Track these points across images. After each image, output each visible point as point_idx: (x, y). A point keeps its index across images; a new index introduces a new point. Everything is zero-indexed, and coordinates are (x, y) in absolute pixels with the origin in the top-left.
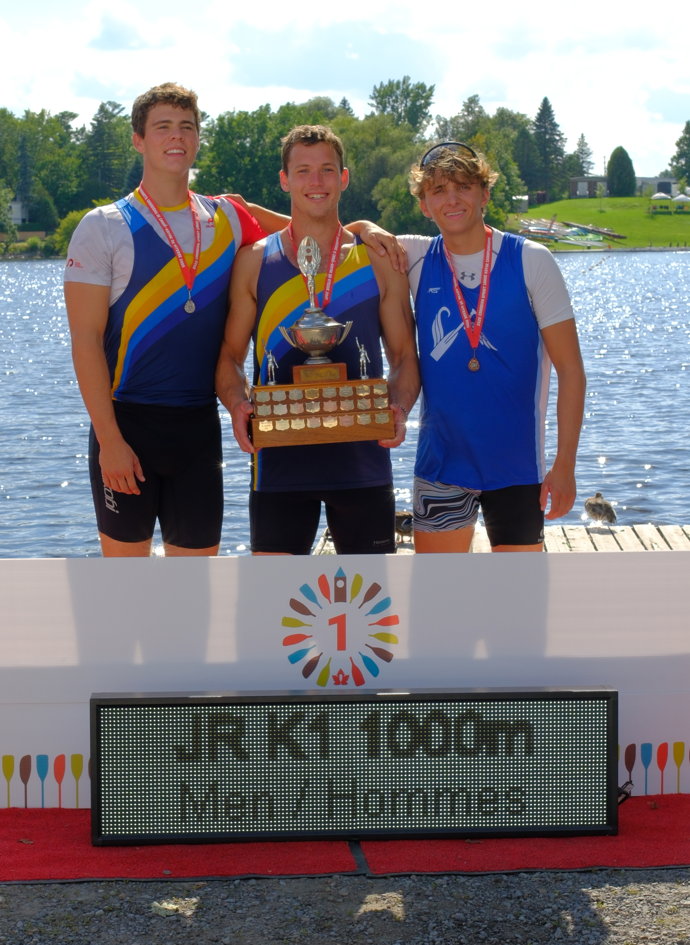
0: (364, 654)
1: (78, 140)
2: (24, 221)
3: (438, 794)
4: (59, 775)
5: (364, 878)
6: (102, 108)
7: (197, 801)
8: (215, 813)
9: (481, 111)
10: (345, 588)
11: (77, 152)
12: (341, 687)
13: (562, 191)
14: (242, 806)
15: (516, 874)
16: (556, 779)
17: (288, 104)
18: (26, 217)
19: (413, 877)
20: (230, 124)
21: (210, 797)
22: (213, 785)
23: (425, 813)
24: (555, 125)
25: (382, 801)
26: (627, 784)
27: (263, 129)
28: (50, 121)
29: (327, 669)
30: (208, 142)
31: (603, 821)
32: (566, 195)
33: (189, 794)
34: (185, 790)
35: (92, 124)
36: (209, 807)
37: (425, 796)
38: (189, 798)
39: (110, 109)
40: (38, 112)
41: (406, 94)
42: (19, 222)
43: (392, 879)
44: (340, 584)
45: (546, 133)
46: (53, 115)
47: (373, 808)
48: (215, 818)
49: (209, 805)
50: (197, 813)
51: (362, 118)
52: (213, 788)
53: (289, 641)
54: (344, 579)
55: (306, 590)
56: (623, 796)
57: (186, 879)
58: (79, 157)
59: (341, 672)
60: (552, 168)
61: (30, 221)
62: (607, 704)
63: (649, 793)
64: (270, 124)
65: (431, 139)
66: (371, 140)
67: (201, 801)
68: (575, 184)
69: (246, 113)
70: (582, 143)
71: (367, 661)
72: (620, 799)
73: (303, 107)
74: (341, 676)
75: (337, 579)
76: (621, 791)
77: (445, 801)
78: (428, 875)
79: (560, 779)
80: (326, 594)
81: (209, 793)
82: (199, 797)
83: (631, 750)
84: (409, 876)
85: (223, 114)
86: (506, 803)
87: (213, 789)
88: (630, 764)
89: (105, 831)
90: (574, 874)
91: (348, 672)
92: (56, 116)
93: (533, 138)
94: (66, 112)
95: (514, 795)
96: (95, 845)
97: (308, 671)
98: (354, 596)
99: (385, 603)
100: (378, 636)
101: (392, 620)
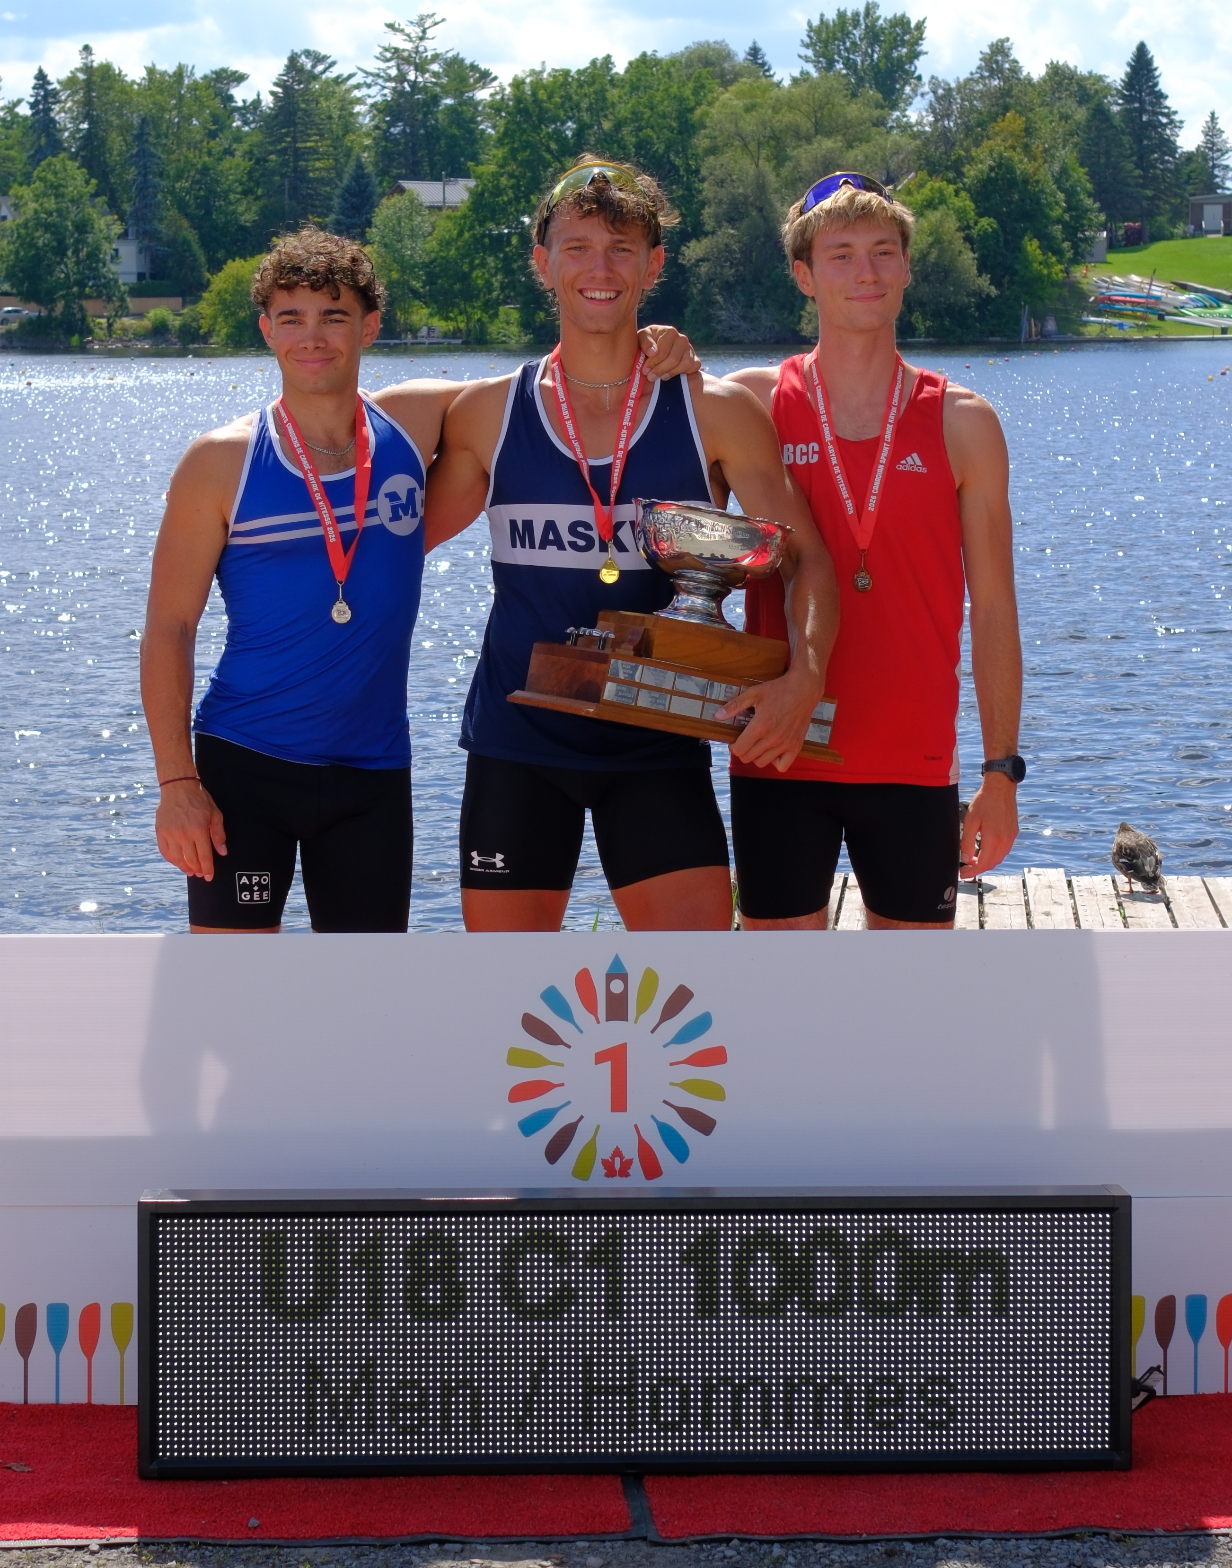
0: (660, 1119)
1: (246, 123)
2: (141, 276)
3: (790, 1388)
4: (89, 1343)
5: (642, 1545)
6: (293, 63)
7: (337, 1396)
8: (371, 1417)
9: (1015, 69)
10: (624, 995)
11: (245, 147)
12: (617, 1182)
13: (1173, 222)
14: (422, 1405)
15: (930, 1541)
16: (1015, 1362)
17: (644, 55)
18: (146, 269)
19: (735, 1542)
20: (534, 94)
21: (360, 1389)
22: (367, 1366)
23: (766, 1423)
24: (1161, 96)
25: (685, 1400)
26: (1151, 1370)
27: (600, 105)
28: (195, 86)
29: (591, 1148)
30: (494, 127)
31: (1103, 1443)
32: (1180, 229)
33: (322, 1382)
34: (315, 1374)
35: (273, 93)
36: (360, 1406)
37: (767, 1392)
38: (322, 1389)
39: (309, 66)
40: (171, 68)
41: (874, 35)
42: (133, 279)
43: (695, 1546)
44: (617, 987)
45: (1142, 110)
46: (198, 75)
47: (669, 1413)
48: (371, 1427)
49: (360, 1404)
50: (337, 1419)
51: (787, 83)
52: (368, 1372)
53: (520, 1093)
54: (624, 978)
55: (552, 997)
56: (1143, 1395)
57: (308, 1542)
58: (249, 154)
59: (617, 1153)
60: (1155, 178)
61: (153, 276)
62: (1110, 1220)
63: (1200, 1391)
64: (613, 94)
65: (919, 123)
66: (806, 125)
67: (344, 1396)
68: (1200, 207)
69: (566, 73)
70: (1212, 131)
71: (667, 1133)
72: (1136, 1402)
73: (674, 61)
74: (617, 1161)
75: (610, 978)
76: (1137, 1387)
77: (804, 1401)
78: (761, 1542)
79: (1022, 1362)
80: (590, 1005)
81: (360, 1381)
82: (341, 1390)
83: (1166, 1308)
84: (728, 1541)
85: (521, 75)
86: (918, 1407)
87: (367, 1374)
88: (1164, 1334)
89: (164, 1450)
90: (1040, 1542)
91: (631, 1152)
92: (205, 77)
93: (1117, 121)
94: (224, 70)
95: (936, 1392)
96: (144, 1476)
97: (554, 1151)
98: (642, 1008)
99: (703, 1023)
100: (690, 1086)
101: (715, 1056)
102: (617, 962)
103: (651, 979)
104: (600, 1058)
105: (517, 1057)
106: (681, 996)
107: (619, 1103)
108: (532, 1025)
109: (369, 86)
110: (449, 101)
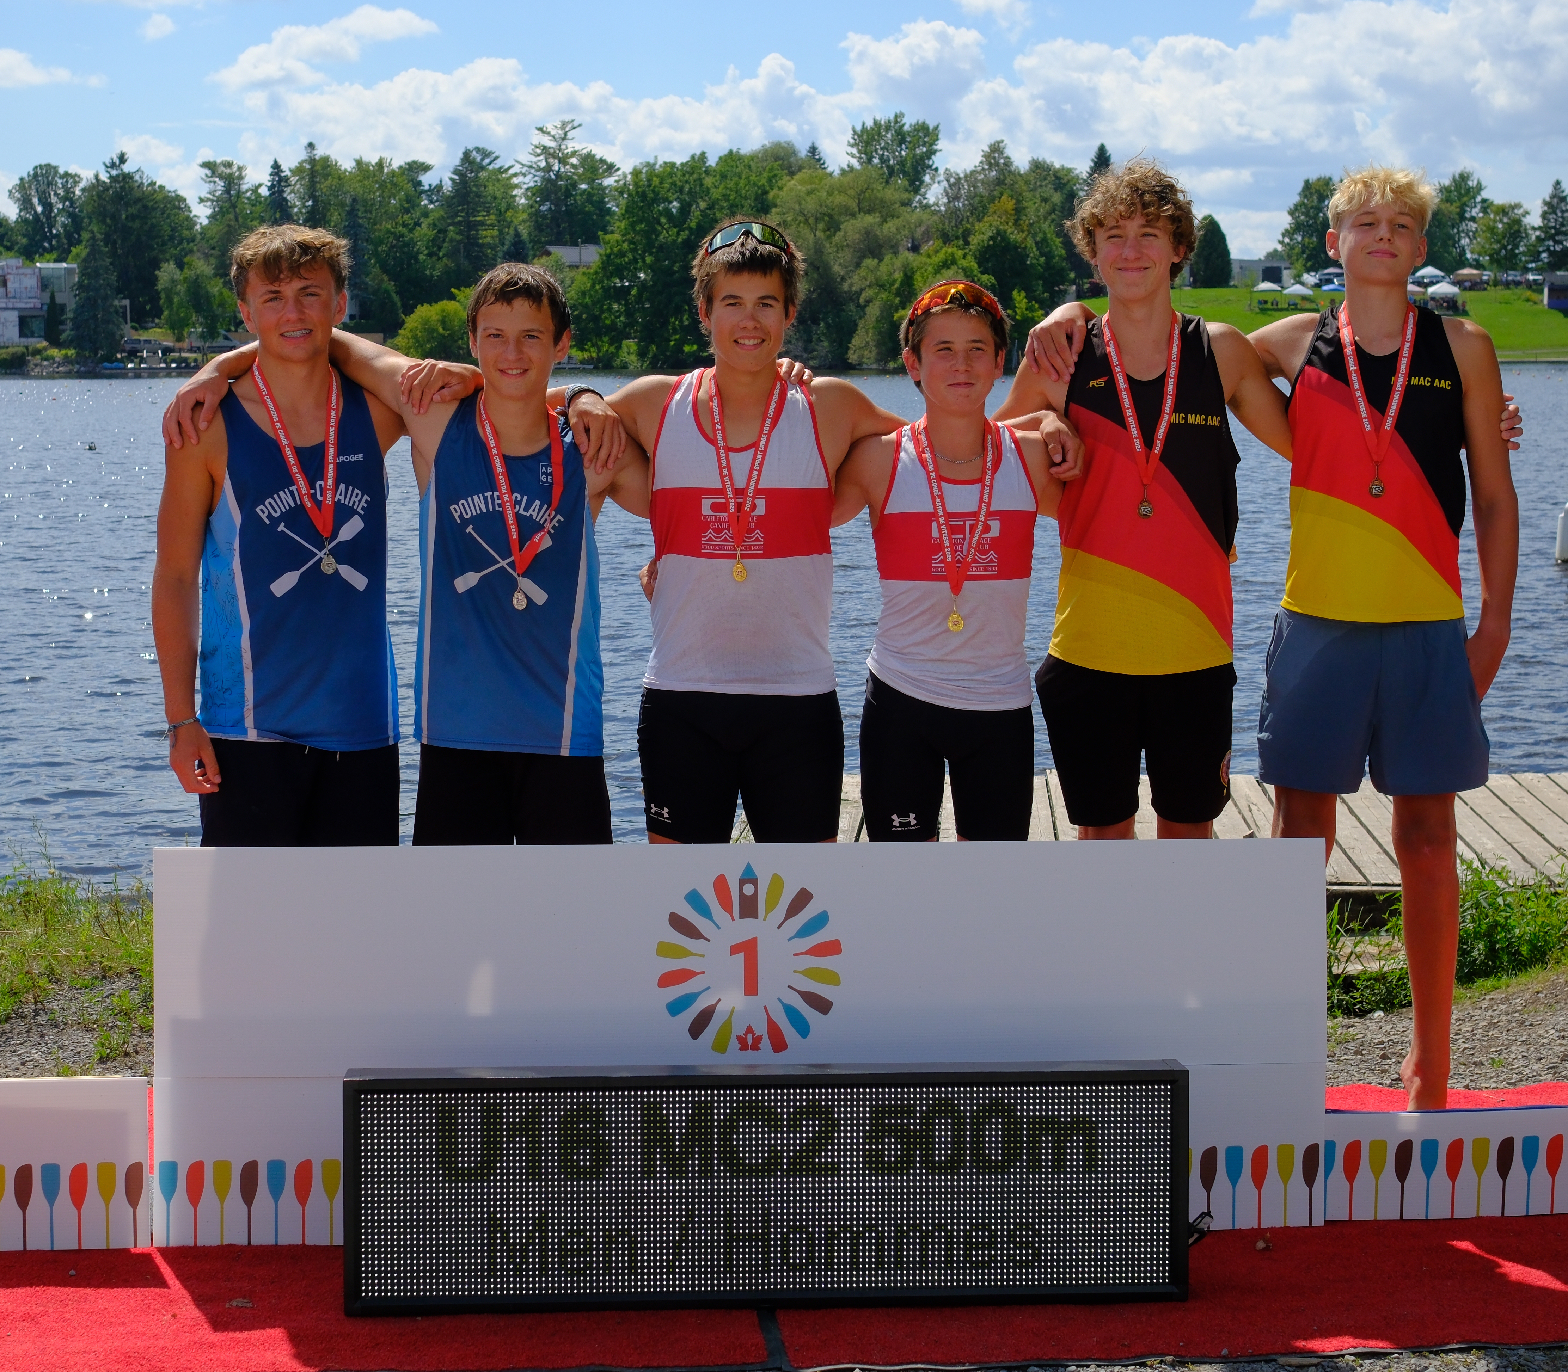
0: (786, 1001)
3: (900, 1234)
4: (303, 1193)
6: (466, 157)
9: (1008, 163)
10: (755, 897)
11: (430, 220)
12: (750, 1057)
17: (731, 152)
20: (649, 181)
22: (540, 1218)
23: (880, 1264)
25: (810, 1245)
26: (1204, 1214)
27: (698, 189)
28: (393, 173)
29: (727, 1026)
30: (618, 205)
31: (1165, 1277)
33: (502, 1232)
34: (495, 1225)
35: (452, 180)
36: (534, 1252)
37: (880, 1237)
38: (502, 1238)
39: (479, 159)
40: (374, 160)
41: (901, 137)
44: (749, 889)
46: (395, 165)
47: (797, 1256)
50: (515, 1264)
51: (837, 172)
52: (541, 1223)
53: (668, 980)
54: (755, 882)
55: (694, 899)
56: (1198, 1234)
58: (433, 225)
59: (750, 1030)
61: (362, 316)
62: (1171, 1090)
63: (1239, 1226)
64: (708, 181)
65: (937, 204)
66: (853, 205)
67: (521, 1244)
69: (673, 165)
71: (791, 1013)
72: (1192, 1240)
73: (753, 157)
74: (750, 1037)
75: (743, 882)
76: (1193, 1228)
77: (912, 1244)
80: (726, 905)
81: (534, 1231)
82: (517, 1238)
83: (1210, 1157)
85: (639, 165)
86: (1009, 1248)
88: (1208, 1179)
89: (367, 1291)
91: (761, 1029)
92: (400, 167)
94: (414, 162)
95: (1023, 1236)
96: (350, 1313)
97: (697, 1027)
98: (770, 908)
99: (821, 920)
100: (811, 973)
101: (832, 948)
102: (749, 869)
103: (777, 882)
104: (735, 949)
105: (665, 950)
106: (803, 898)
107: (751, 987)
108: (678, 923)
109: (524, 175)
110: (583, 186)
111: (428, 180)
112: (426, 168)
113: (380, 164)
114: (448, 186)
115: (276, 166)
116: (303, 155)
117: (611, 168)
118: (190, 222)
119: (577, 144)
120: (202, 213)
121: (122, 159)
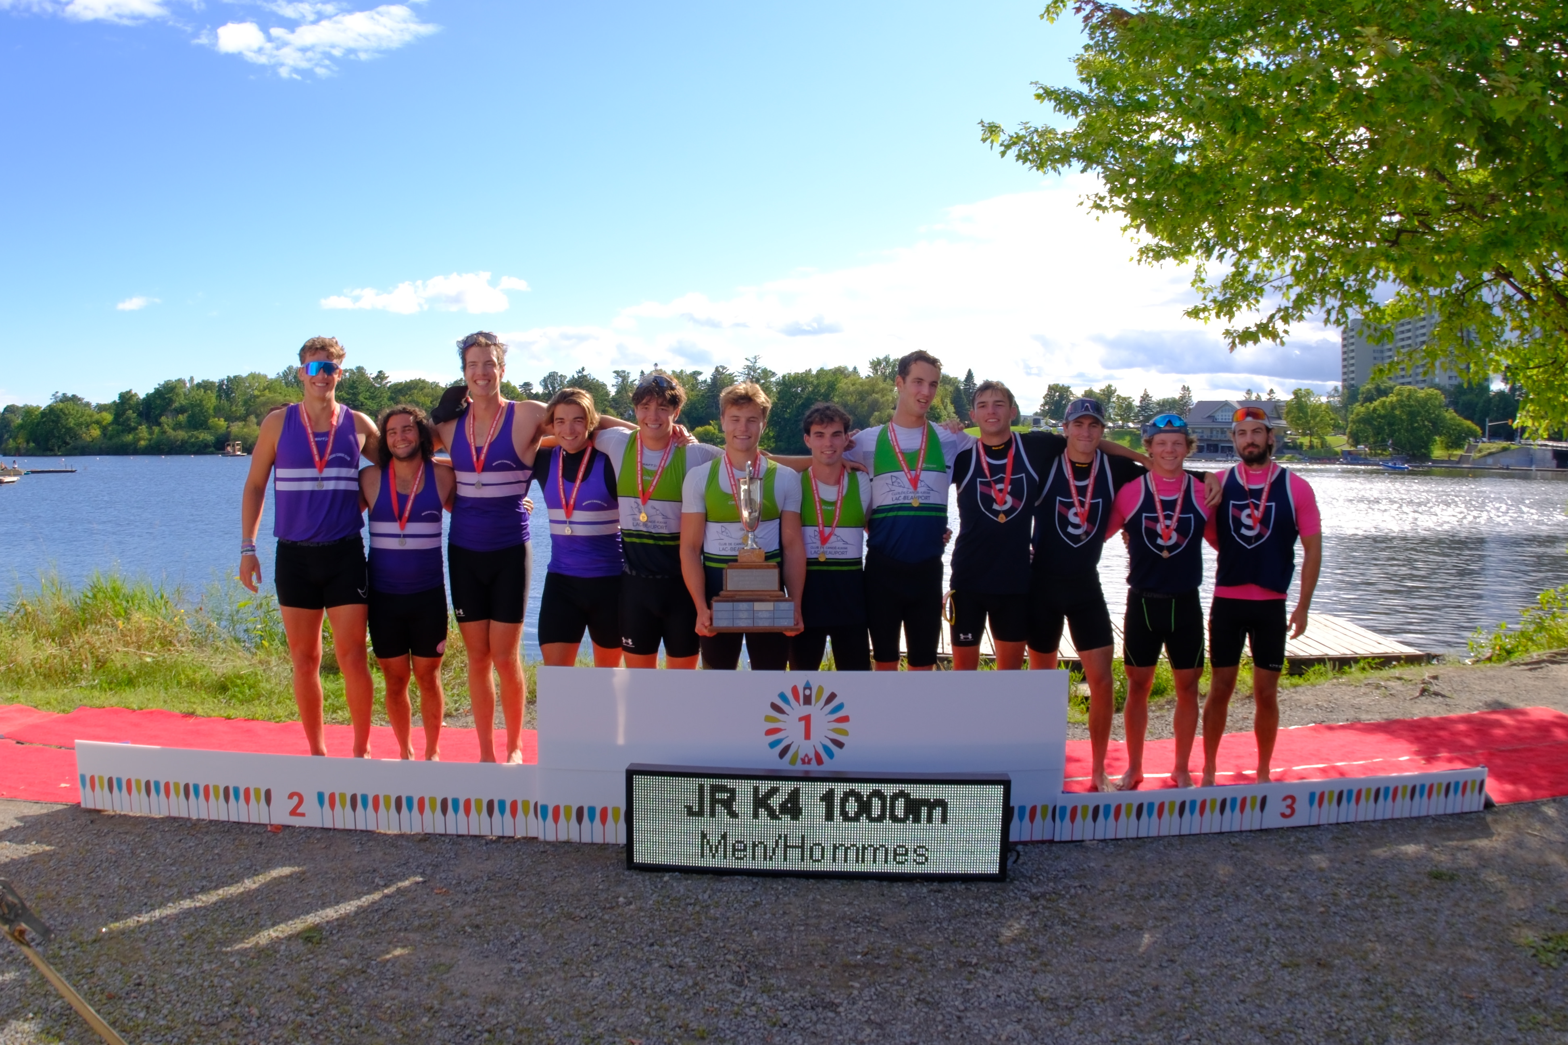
0: (823, 743)
4: (603, 821)
10: (810, 695)
12: (806, 767)
29: (796, 753)
31: (997, 871)
44: (807, 692)
53: (770, 732)
54: (810, 689)
55: (782, 696)
59: (806, 756)
71: (826, 748)
74: (807, 759)
75: (805, 689)
80: (797, 699)
91: (812, 755)
93: (962, 391)
97: (783, 754)
98: (817, 700)
99: (840, 707)
100: (835, 730)
101: (845, 719)
102: (808, 683)
103: (821, 689)
104: (801, 719)
105: (768, 719)
106: (832, 697)
107: (807, 736)
108: (775, 707)
111: (701, 378)
112: (700, 373)
113: (682, 371)
114: (709, 380)
115: (642, 372)
116: (653, 368)
117: (774, 374)
118: (607, 394)
119: (761, 364)
120: (613, 391)
121: (583, 369)
